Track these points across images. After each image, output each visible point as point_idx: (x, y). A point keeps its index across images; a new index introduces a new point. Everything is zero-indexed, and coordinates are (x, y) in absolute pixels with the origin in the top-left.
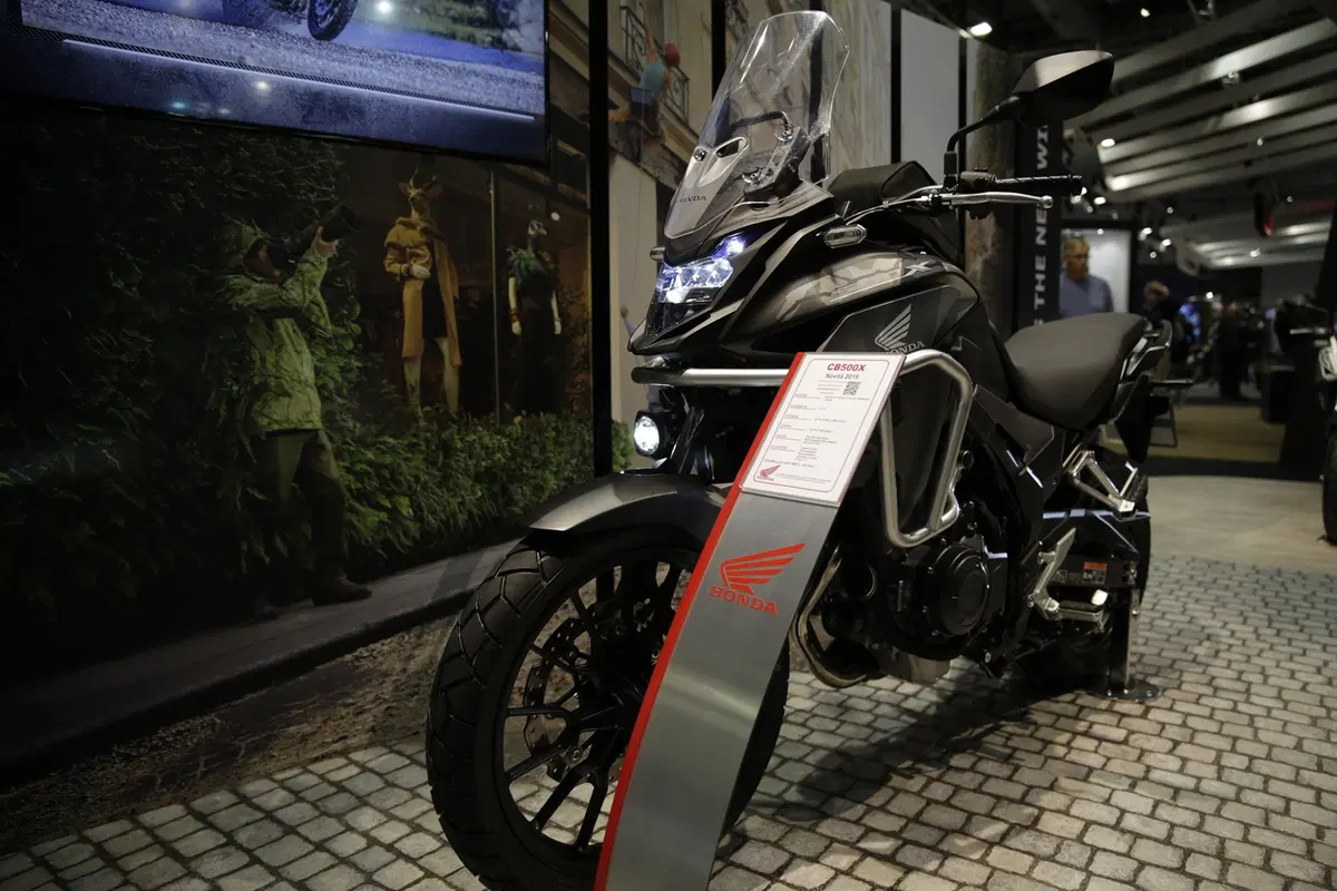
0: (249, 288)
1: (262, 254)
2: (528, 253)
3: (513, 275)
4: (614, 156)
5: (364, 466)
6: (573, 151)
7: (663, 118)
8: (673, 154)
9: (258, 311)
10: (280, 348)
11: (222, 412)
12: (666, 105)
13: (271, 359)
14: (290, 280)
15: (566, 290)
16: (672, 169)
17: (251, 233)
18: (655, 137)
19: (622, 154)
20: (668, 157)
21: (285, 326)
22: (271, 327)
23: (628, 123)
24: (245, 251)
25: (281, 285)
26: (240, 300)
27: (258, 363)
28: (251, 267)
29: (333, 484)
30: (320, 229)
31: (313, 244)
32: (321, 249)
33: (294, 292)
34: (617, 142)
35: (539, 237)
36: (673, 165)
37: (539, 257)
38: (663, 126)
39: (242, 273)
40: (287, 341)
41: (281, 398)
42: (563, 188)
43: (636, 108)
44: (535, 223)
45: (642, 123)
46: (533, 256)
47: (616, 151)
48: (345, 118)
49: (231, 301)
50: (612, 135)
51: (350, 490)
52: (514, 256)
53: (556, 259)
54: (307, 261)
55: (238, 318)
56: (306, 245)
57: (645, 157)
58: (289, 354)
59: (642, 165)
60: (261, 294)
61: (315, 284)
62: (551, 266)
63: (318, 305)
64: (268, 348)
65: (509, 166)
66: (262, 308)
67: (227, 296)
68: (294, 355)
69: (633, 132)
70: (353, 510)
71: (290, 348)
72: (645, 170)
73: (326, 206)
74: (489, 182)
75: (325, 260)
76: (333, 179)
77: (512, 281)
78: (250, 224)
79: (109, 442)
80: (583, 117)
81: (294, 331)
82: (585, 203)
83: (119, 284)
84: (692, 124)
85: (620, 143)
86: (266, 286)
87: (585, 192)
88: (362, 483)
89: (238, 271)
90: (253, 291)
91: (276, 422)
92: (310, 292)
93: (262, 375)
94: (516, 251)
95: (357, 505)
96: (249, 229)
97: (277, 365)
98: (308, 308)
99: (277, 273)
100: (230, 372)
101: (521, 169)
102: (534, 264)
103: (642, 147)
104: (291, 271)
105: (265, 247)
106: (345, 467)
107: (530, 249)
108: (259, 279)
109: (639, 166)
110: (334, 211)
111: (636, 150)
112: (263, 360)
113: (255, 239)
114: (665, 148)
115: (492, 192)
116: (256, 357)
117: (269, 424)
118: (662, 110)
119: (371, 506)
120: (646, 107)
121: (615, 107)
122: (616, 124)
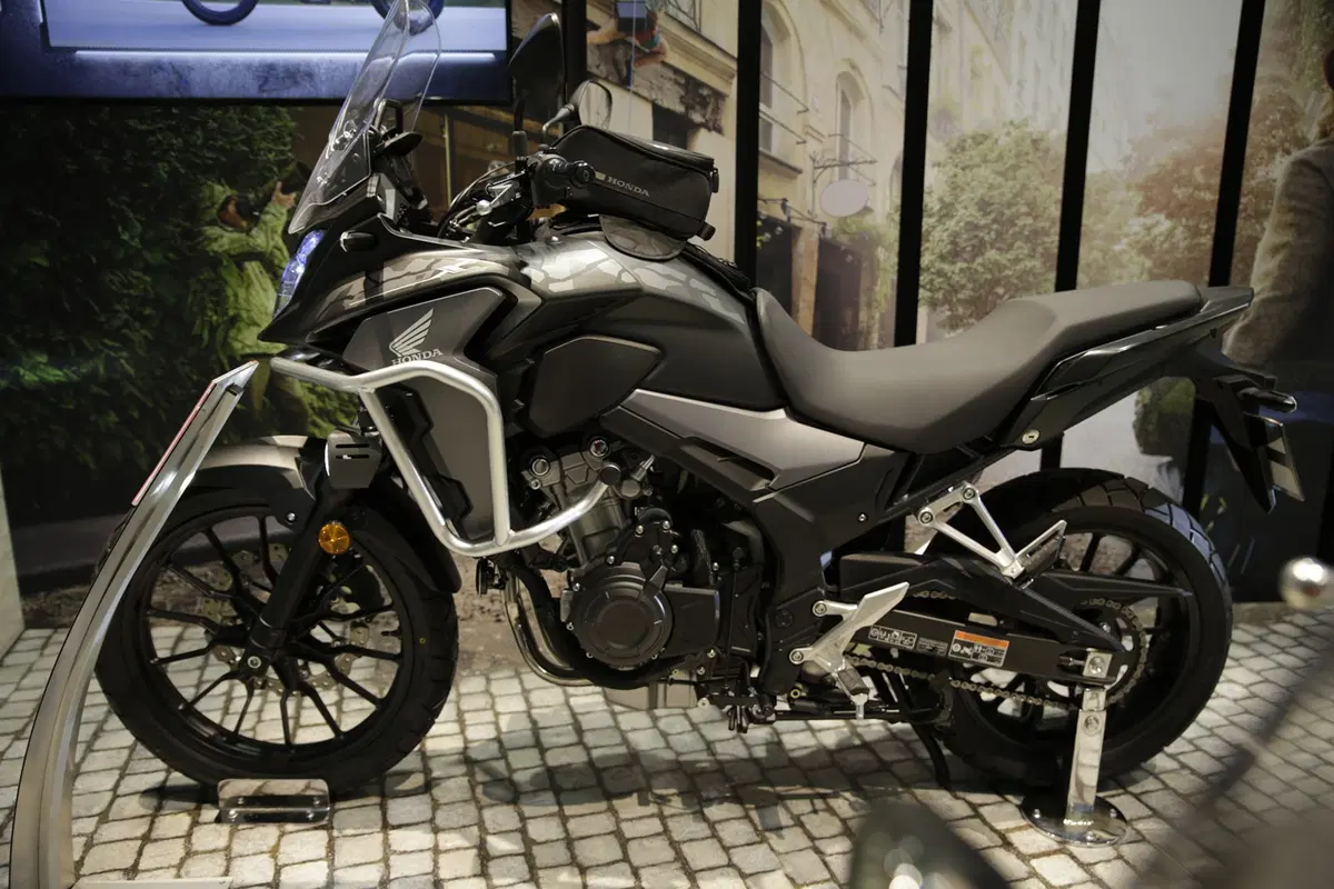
0: (222, 236)
1: (231, 208)
5: (325, 389)
7: (665, 32)
8: (676, 71)
9: (231, 256)
10: (249, 285)
11: (206, 336)
12: (667, 14)
13: (242, 293)
14: (256, 229)
16: (676, 88)
17: (221, 191)
18: (651, 52)
19: (603, 78)
20: (670, 74)
21: (253, 267)
22: (241, 268)
23: (614, 44)
24: (217, 206)
25: (248, 232)
26: (215, 247)
27: (232, 299)
28: (223, 220)
29: (297, 401)
30: (279, 185)
31: (274, 198)
32: (281, 202)
33: (260, 239)
34: (598, 67)
36: (677, 82)
38: (662, 39)
39: (217, 225)
40: (255, 281)
41: (252, 328)
43: (624, 25)
44: (495, 163)
45: (634, 41)
48: (296, 83)
49: (208, 249)
50: (592, 58)
51: (313, 408)
54: (268, 213)
55: (215, 262)
56: (268, 199)
57: (636, 79)
58: (258, 292)
59: (632, 88)
60: (232, 241)
61: (276, 232)
63: (280, 250)
64: (239, 286)
65: (466, 108)
66: (232, 253)
67: (206, 243)
68: (261, 292)
69: (620, 54)
70: (315, 425)
71: (259, 289)
72: (636, 94)
73: (283, 164)
74: (442, 126)
75: (284, 211)
76: (288, 139)
78: (220, 183)
79: (124, 354)
81: (261, 272)
83: (125, 237)
84: (706, 32)
85: (602, 68)
86: (236, 235)
88: (324, 402)
89: (212, 223)
90: (224, 239)
91: (249, 347)
92: (273, 239)
93: (236, 308)
95: (319, 421)
96: (218, 188)
97: (247, 301)
98: (272, 254)
99: (244, 224)
100: (210, 305)
101: (479, 110)
103: (633, 68)
104: (255, 221)
105: (233, 202)
106: (309, 388)
108: (230, 229)
109: (629, 90)
110: (291, 167)
111: (624, 73)
112: (236, 296)
113: (224, 196)
114: (664, 64)
115: (446, 136)
116: (230, 292)
117: (243, 348)
118: (662, 21)
119: (331, 422)
120: (640, 21)
121: (596, 27)
122: (598, 46)
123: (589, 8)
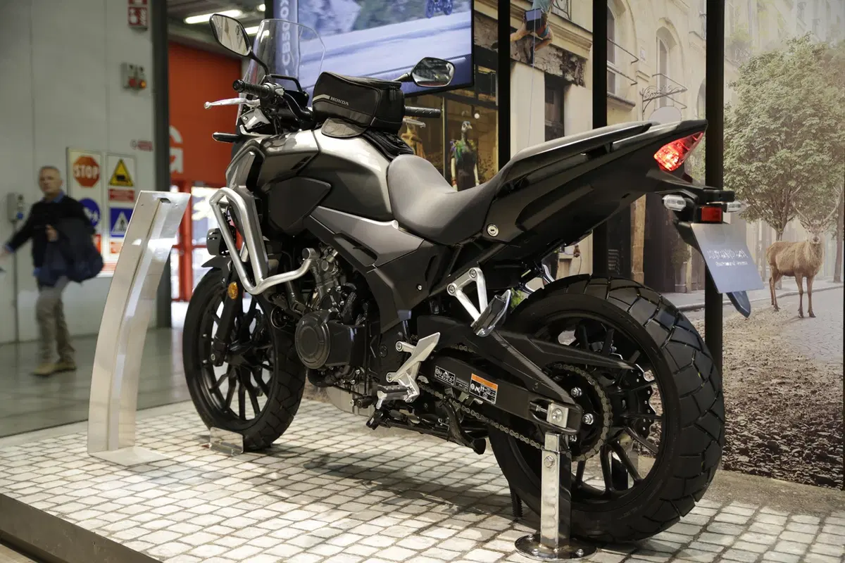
2: (462, 143)
3: (453, 157)
4: (514, 65)
6: (487, 70)
7: (552, 25)
8: (558, 49)
12: (552, 13)
15: (482, 162)
16: (558, 60)
18: (543, 40)
19: (520, 62)
20: (554, 52)
23: (524, 38)
34: (516, 55)
35: (468, 130)
36: (558, 56)
37: (467, 143)
38: (550, 30)
42: (482, 96)
43: (529, 25)
44: (465, 123)
45: (535, 34)
46: (464, 143)
47: (515, 61)
50: (513, 50)
52: (454, 145)
53: (477, 145)
57: (536, 59)
59: (534, 65)
62: (474, 148)
65: (452, 92)
69: (527, 44)
72: (536, 68)
74: (442, 104)
77: (453, 160)
80: (494, 46)
82: (495, 103)
84: (574, 21)
85: (518, 55)
87: (495, 96)
94: (455, 142)
101: (459, 92)
102: (465, 149)
103: (534, 52)
107: (463, 139)
109: (532, 66)
111: (530, 56)
114: (551, 45)
115: (443, 110)
118: (550, 19)
120: (538, 21)
121: (515, 30)
122: (516, 42)
123: (512, 19)
